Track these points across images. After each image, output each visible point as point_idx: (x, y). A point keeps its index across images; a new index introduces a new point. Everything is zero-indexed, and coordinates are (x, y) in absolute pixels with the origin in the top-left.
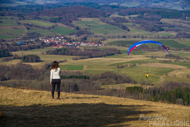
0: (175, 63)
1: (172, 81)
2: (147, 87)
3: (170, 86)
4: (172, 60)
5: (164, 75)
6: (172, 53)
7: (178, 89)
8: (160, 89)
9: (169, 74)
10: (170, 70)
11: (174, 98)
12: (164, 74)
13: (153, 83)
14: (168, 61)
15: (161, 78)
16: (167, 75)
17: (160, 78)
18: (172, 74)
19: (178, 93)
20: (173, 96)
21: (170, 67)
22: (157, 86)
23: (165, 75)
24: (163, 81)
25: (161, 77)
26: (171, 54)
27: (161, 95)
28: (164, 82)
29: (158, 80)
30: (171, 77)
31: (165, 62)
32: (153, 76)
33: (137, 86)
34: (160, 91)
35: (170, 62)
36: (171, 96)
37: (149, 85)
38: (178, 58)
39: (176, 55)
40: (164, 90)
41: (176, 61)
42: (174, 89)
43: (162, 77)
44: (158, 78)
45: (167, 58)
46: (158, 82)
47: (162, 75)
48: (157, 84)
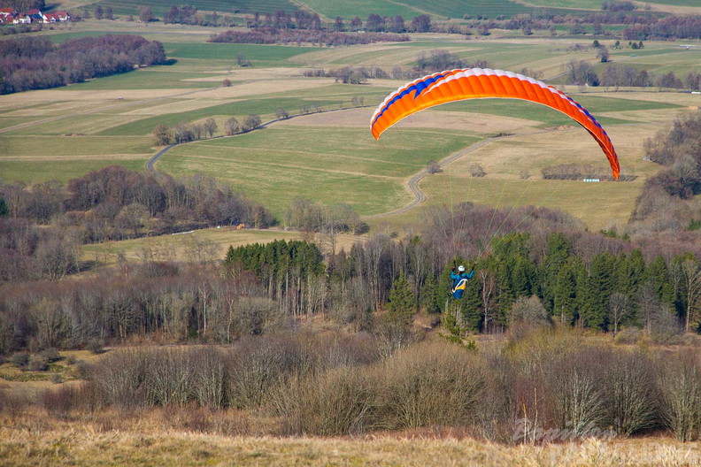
1: (470, 204)
2: (333, 242)
3: (463, 232)
5: (419, 173)
6: (451, 50)
7: (509, 243)
8: (418, 247)
9: (446, 164)
10: (447, 141)
11: (497, 294)
12: (420, 168)
13: (363, 218)
15: (408, 189)
16: (434, 171)
17: (401, 188)
18: (460, 163)
19: (518, 264)
20: (492, 284)
21: (448, 127)
22: (387, 232)
23: (423, 171)
24: (420, 205)
25: (406, 182)
26: (445, 56)
27: (423, 281)
28: (423, 208)
29: (391, 199)
30: (461, 181)
32: (360, 177)
33: (287, 241)
34: (419, 261)
36: (478, 288)
37: (346, 228)
40: (438, 258)
42: (490, 249)
43: (411, 184)
44: (387, 189)
46: (392, 213)
47: (413, 171)
48: (384, 223)
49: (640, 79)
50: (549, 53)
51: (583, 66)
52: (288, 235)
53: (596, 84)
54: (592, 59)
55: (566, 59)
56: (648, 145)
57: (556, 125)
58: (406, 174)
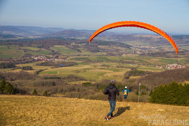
0: (107, 69)
1: (106, 79)
3: (105, 82)
4: (105, 67)
6: (105, 64)
9: (104, 75)
10: (104, 73)
13: (96, 80)
14: (103, 68)
21: (104, 71)
22: (98, 82)
25: (100, 77)
26: (104, 64)
27: (101, 87)
28: (102, 79)
30: (105, 77)
31: (102, 69)
32: (95, 76)
34: (101, 85)
35: (104, 69)
37: (94, 81)
38: (108, 66)
39: (107, 65)
40: (103, 84)
41: (107, 68)
42: (108, 84)
44: (98, 77)
45: (102, 67)
46: (98, 80)
47: (101, 76)
48: (98, 81)
49: (123, 67)
50: (114, 64)
51: (118, 66)
52: (88, 82)
53: (119, 68)
54: (119, 65)
55: (116, 65)
56: (124, 74)
57: (115, 72)
58: (100, 76)
